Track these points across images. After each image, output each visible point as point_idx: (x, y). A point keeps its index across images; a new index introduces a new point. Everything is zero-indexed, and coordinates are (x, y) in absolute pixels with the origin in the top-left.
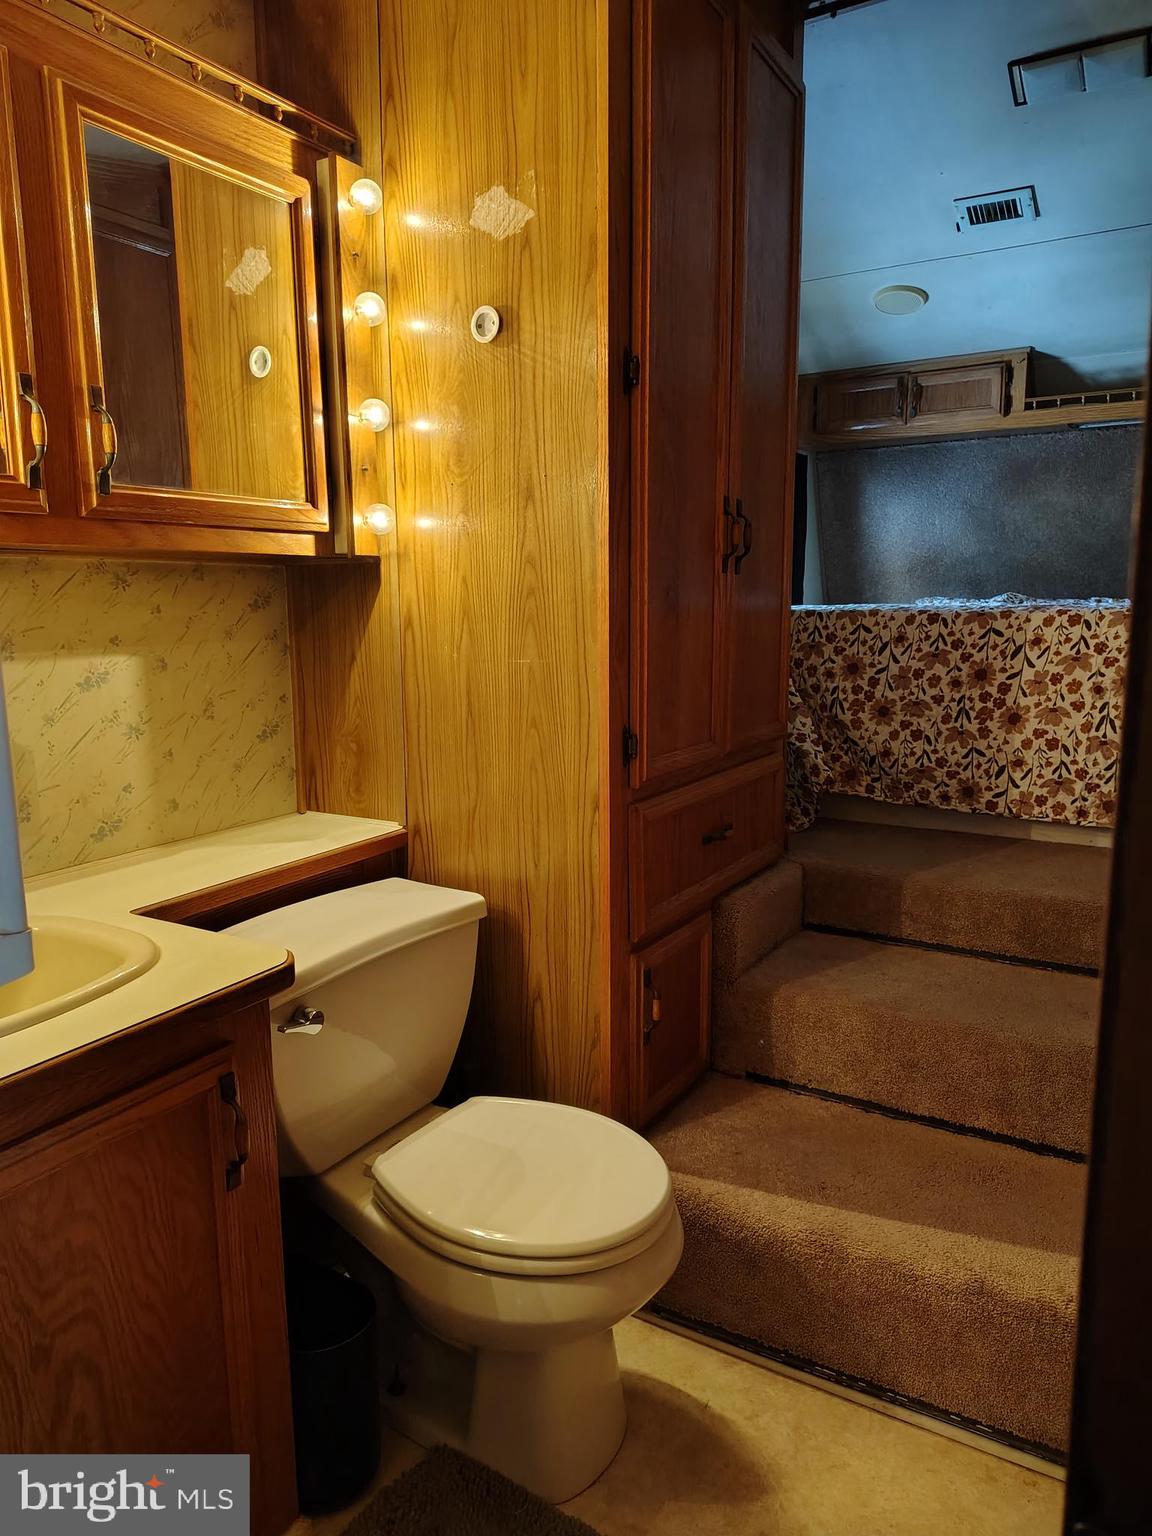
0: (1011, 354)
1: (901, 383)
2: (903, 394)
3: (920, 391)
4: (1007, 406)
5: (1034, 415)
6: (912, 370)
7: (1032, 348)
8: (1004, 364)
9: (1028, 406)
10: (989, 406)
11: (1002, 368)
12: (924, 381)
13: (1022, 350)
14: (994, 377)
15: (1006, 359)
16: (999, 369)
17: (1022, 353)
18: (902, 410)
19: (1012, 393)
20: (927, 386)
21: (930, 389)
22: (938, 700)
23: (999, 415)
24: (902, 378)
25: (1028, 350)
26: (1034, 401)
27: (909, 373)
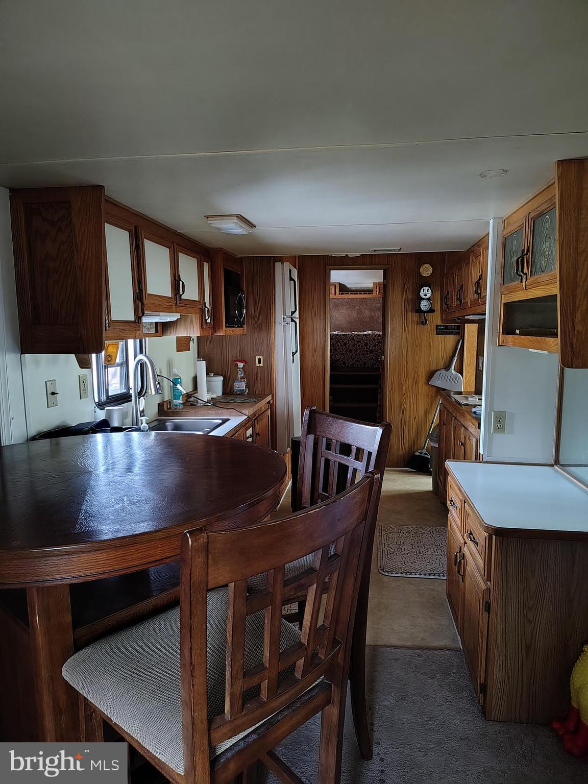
22: (339, 348)
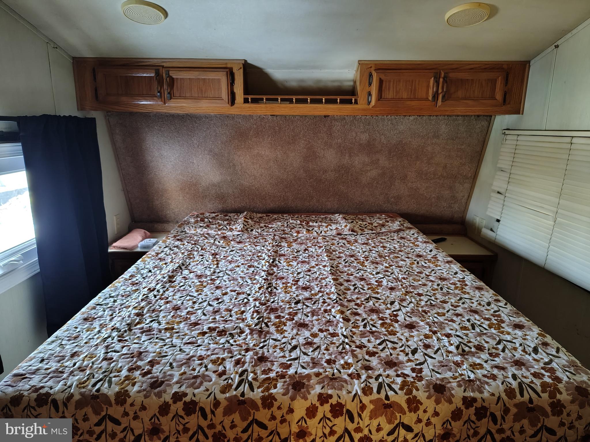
0: (232, 63)
1: (158, 74)
2: (160, 82)
3: (172, 82)
4: (232, 100)
5: (249, 107)
6: (165, 65)
7: (246, 61)
8: (227, 70)
9: (246, 101)
10: (220, 98)
11: (227, 72)
12: (175, 75)
13: (238, 62)
14: (223, 78)
15: (229, 66)
16: (225, 73)
17: (239, 63)
18: (161, 94)
19: (235, 91)
20: (177, 79)
21: (179, 81)
23: (228, 105)
24: (158, 70)
25: (243, 62)
26: (250, 97)
27: (163, 67)
